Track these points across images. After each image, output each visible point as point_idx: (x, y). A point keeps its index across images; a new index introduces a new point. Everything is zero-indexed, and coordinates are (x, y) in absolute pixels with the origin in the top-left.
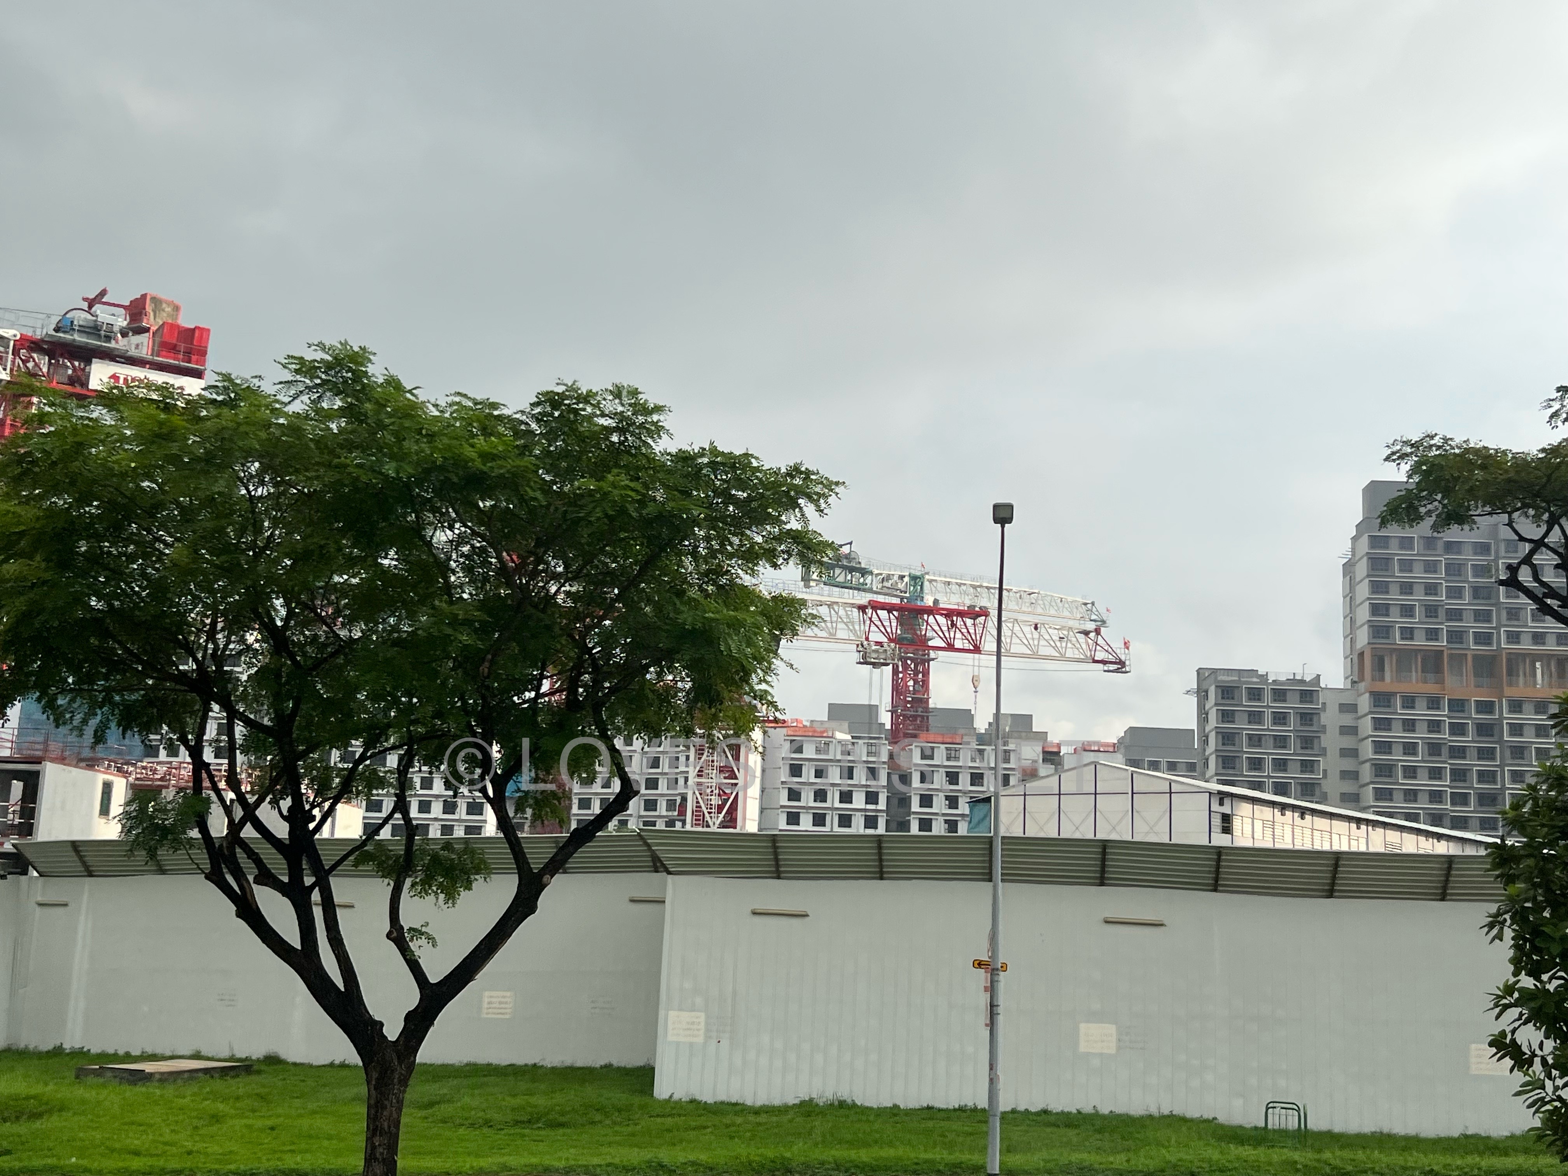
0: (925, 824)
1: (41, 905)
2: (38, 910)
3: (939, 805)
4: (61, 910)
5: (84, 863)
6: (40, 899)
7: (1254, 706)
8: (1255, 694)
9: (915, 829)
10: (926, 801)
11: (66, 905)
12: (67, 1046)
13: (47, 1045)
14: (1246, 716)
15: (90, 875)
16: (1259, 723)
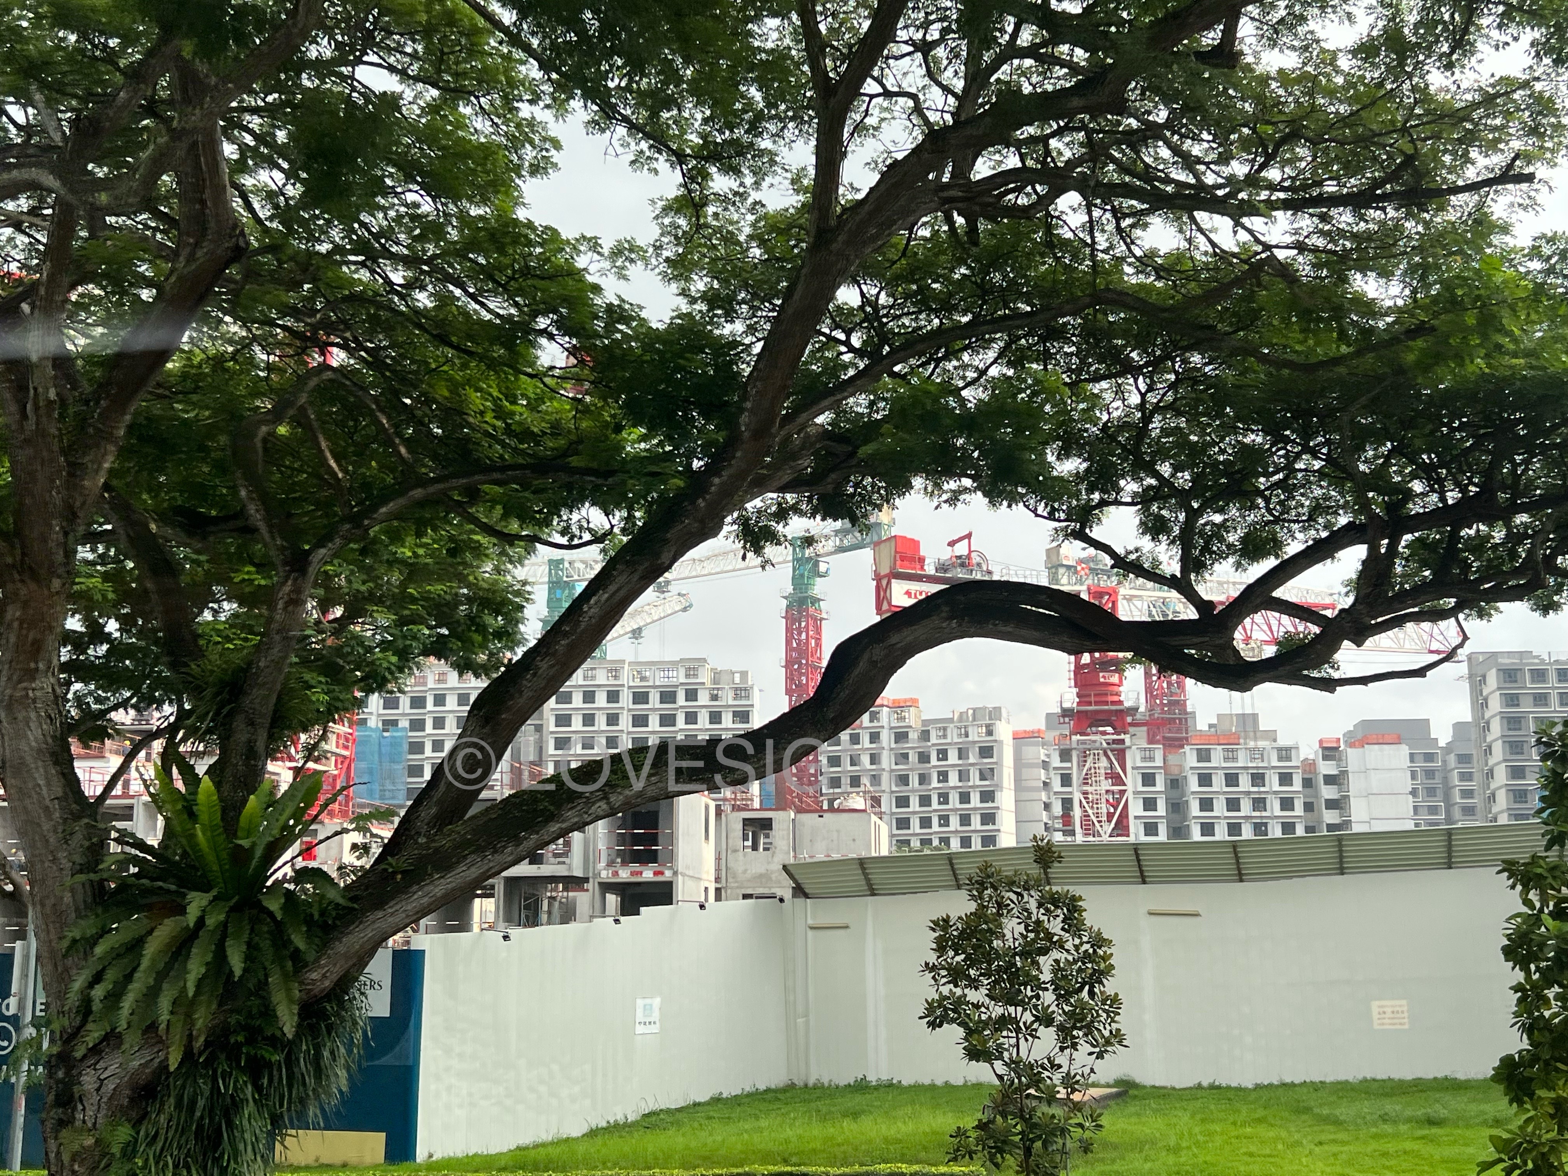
0: (1208, 829)
1: (811, 928)
2: (810, 933)
3: (1220, 808)
4: (842, 931)
5: (868, 881)
6: (810, 922)
7: (1538, 688)
8: (1539, 675)
9: (1196, 835)
10: (1206, 804)
11: (847, 927)
12: (872, 1078)
13: (846, 1078)
14: (1531, 698)
15: (873, 892)
16: (1546, 705)
